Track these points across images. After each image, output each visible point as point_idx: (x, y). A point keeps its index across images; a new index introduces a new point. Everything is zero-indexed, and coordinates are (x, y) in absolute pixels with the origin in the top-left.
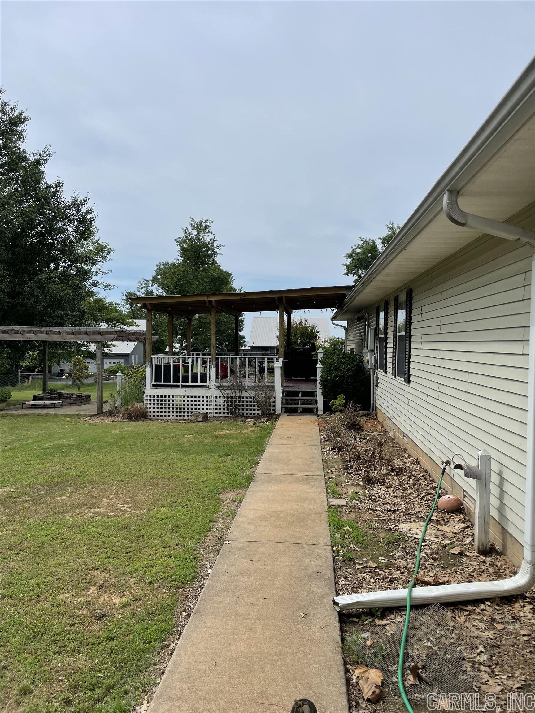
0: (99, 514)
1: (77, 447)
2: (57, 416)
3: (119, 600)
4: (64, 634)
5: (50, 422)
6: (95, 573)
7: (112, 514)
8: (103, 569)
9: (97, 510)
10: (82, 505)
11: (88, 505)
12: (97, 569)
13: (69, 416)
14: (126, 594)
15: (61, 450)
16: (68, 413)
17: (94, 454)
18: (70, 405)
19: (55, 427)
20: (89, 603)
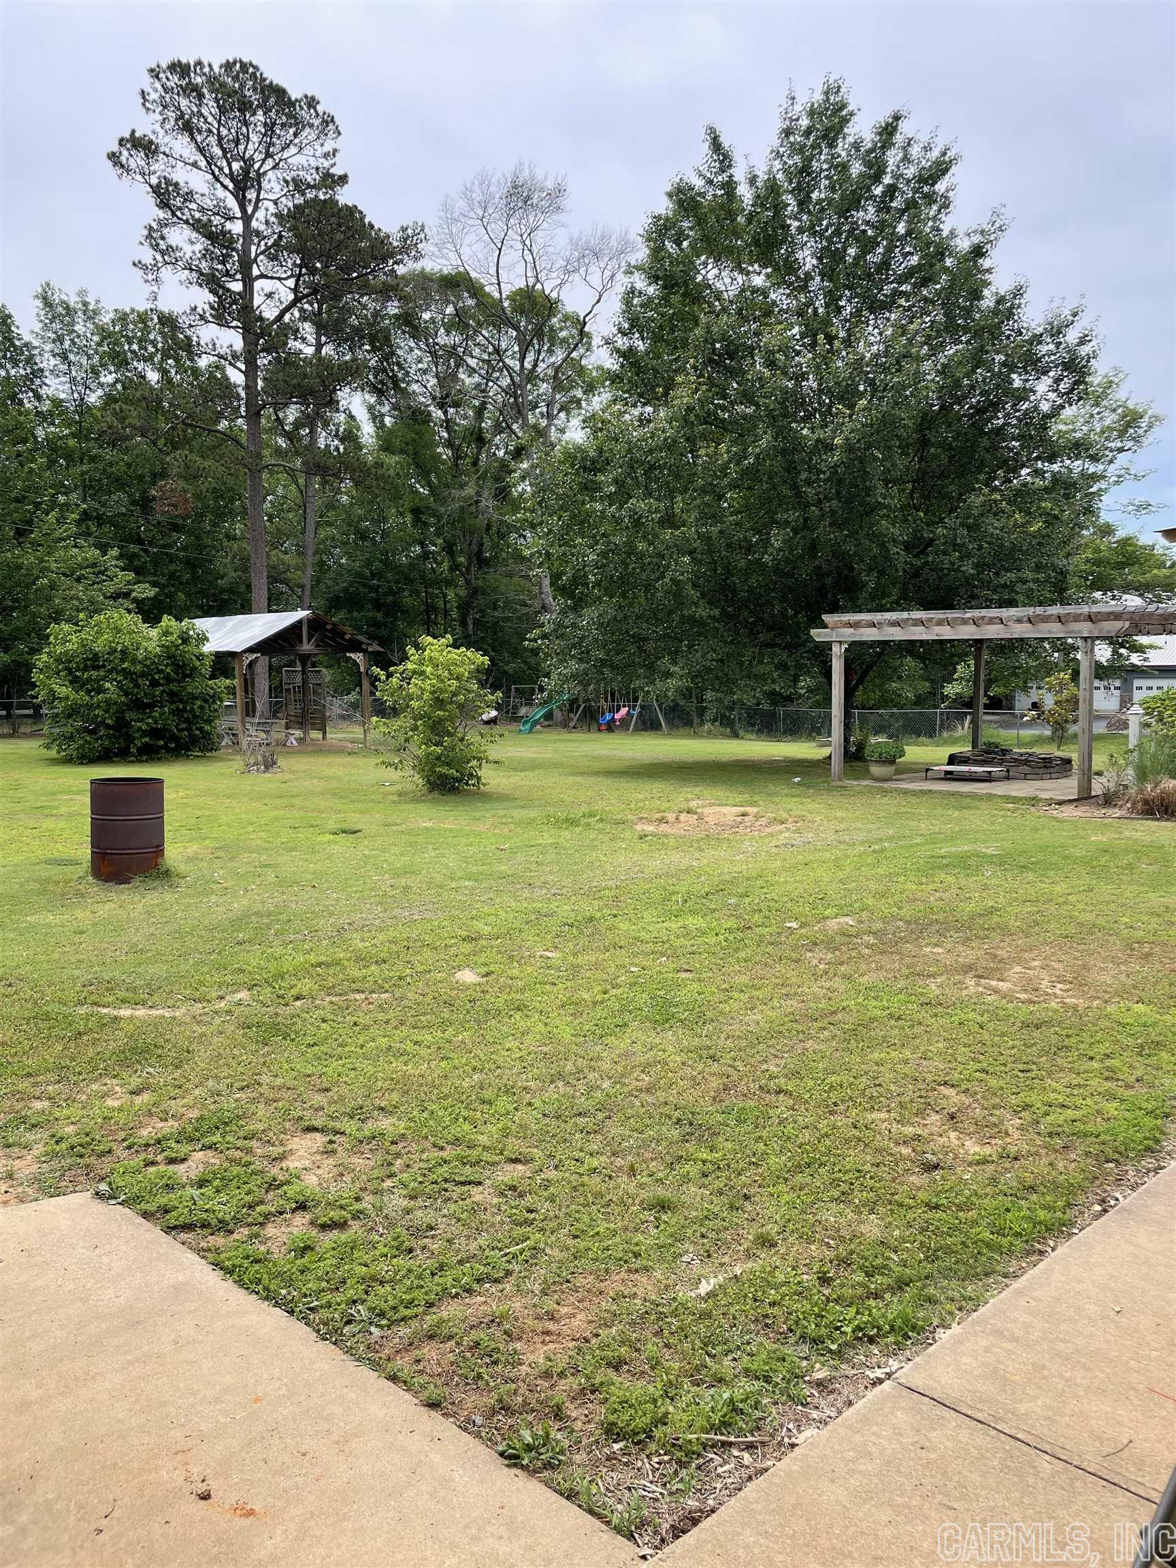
0: (996, 991)
1: (1001, 861)
2: (990, 797)
3: (977, 1149)
4: (857, 1174)
5: (971, 808)
6: (946, 1091)
7: (1023, 996)
8: (964, 1087)
9: (994, 983)
10: (968, 968)
11: (980, 972)
12: (953, 1086)
13: (1015, 800)
14: (993, 1142)
15: (965, 864)
16: (1014, 794)
17: (1031, 876)
18: (1025, 777)
19: (976, 819)
20: (917, 1138)
